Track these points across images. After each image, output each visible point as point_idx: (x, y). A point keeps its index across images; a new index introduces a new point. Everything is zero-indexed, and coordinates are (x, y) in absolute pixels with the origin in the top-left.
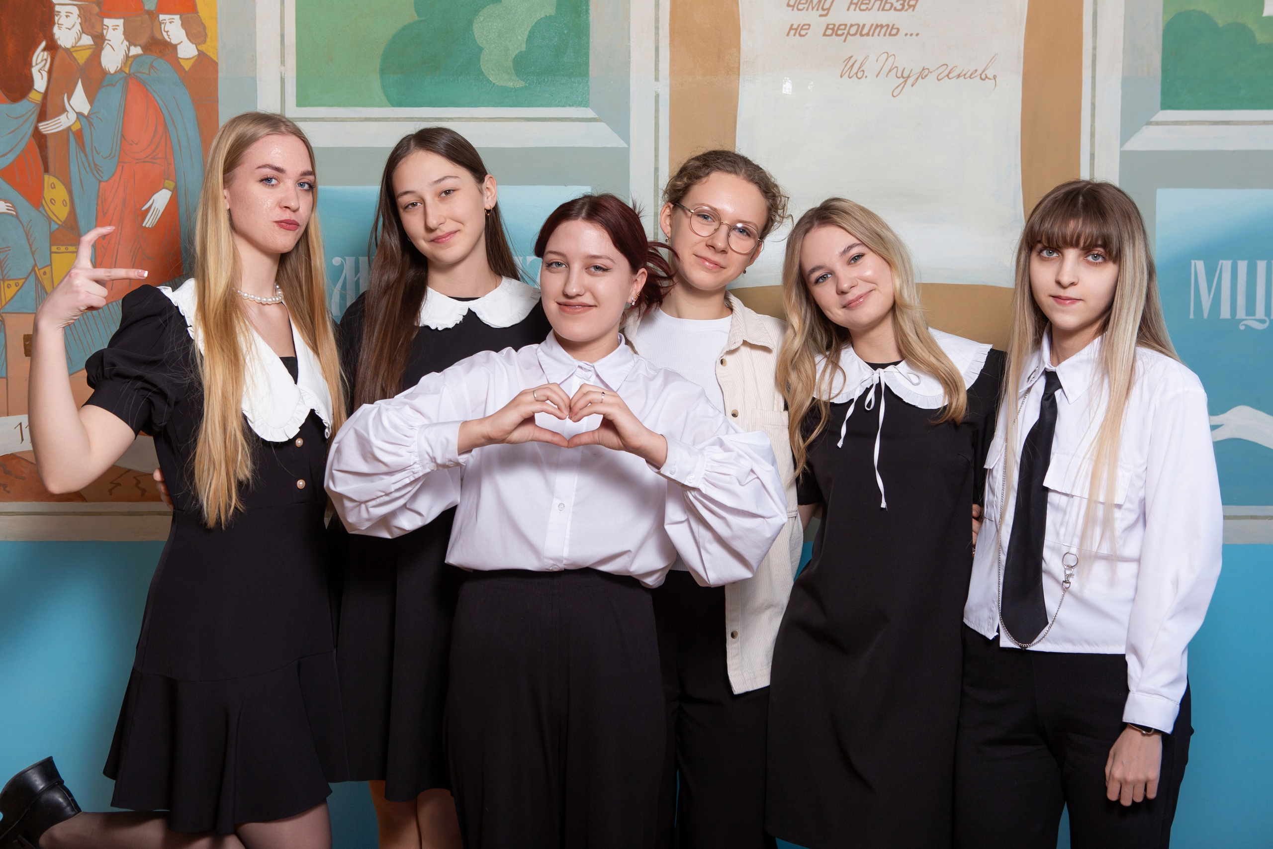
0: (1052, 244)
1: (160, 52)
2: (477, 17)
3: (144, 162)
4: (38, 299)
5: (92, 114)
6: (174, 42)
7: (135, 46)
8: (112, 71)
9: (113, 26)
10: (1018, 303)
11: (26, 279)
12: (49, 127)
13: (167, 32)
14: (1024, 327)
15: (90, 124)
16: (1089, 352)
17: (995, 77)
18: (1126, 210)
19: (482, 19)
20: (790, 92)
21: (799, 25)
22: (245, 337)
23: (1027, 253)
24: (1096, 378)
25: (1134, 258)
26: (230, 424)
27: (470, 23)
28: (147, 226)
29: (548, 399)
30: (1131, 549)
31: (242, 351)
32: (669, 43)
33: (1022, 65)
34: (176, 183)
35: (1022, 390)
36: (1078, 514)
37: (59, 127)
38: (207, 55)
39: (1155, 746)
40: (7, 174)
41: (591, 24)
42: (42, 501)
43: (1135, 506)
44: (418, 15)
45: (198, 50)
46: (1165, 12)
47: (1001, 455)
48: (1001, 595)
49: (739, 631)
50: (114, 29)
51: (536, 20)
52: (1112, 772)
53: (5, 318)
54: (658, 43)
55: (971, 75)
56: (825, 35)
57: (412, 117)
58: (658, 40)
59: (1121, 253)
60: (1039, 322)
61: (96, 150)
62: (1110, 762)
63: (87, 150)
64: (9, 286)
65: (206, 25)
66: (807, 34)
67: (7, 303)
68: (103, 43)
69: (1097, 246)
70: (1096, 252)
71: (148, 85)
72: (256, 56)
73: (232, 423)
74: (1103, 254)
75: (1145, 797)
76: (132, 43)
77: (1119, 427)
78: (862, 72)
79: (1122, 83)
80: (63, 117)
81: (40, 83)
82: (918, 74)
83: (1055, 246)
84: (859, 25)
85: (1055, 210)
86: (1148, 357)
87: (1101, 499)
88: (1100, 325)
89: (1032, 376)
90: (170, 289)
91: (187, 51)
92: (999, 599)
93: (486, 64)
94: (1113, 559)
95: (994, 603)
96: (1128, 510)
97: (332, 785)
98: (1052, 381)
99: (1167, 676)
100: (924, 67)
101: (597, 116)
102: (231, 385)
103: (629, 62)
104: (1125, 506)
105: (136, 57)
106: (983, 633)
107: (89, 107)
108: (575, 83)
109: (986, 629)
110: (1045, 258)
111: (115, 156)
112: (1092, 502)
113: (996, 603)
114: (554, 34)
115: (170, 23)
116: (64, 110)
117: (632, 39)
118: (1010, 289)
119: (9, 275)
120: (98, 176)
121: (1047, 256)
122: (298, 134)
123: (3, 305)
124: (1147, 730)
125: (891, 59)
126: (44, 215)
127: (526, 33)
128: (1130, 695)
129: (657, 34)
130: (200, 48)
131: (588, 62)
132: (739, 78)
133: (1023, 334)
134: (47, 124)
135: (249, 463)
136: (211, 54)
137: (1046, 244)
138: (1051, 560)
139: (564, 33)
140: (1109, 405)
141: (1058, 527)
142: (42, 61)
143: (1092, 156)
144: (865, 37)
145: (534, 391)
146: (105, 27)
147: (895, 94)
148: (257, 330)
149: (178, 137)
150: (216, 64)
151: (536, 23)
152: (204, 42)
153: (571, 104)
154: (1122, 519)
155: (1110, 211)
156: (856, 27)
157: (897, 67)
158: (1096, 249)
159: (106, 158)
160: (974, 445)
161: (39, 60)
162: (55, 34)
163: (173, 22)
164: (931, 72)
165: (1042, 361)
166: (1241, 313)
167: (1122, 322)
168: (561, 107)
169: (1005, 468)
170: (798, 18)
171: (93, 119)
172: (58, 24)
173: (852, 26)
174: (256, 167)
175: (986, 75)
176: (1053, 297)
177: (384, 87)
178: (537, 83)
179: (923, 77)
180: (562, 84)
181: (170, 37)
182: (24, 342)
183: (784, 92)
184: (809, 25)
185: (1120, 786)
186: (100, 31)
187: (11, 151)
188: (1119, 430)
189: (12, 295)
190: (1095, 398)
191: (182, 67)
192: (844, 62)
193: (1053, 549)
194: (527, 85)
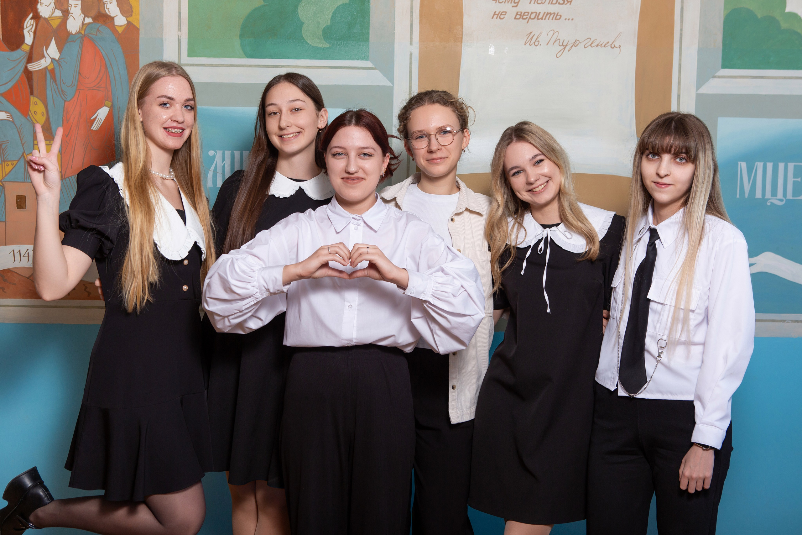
0: (655, 151)
1: (104, 21)
2: (301, 3)
3: (92, 89)
4: (25, 174)
5: (61, 59)
6: (112, 15)
7: (88, 17)
8: (74, 33)
9: (74, 5)
10: (634, 186)
11: (18, 161)
12: (34, 67)
13: (108, 9)
14: (637, 201)
15: (60, 65)
16: (676, 218)
17: (620, 47)
18: (701, 131)
19: (303, 5)
20: (493, 53)
21: (499, 12)
22: (154, 196)
23: (640, 156)
24: (680, 233)
25: (704, 161)
26: (145, 249)
27: (296, 7)
28: (94, 129)
29: (337, 253)
30: (699, 337)
31: (153, 204)
32: (419, 21)
33: (636, 40)
34: (112, 103)
35: (635, 240)
36: (668, 316)
37: (40, 67)
38: (133, 24)
39: (711, 456)
40: (7, 95)
41: (371, 9)
42: (26, 298)
43: (702, 311)
44: (264, 2)
45: (127, 21)
46: (725, 8)
47: (622, 279)
48: (619, 364)
49: (457, 385)
50: (75, 7)
51: (337, 6)
52: (684, 472)
53: (4, 184)
54: (412, 21)
55: (605, 45)
56: (515, 18)
57: (259, 64)
58: (412, 20)
59: (697, 157)
60: (646, 198)
61: (63, 81)
62: (682, 466)
63: (57, 81)
64: (8, 165)
65: (132, 5)
66: (504, 17)
67: (6, 175)
68: (69, 15)
69: (682, 153)
70: (682, 157)
71: (96, 42)
72: (163, 25)
73: (147, 248)
74: (685, 158)
75: (703, 488)
76: (86, 15)
77: (694, 264)
78: (538, 42)
79: (698, 51)
80: (43, 61)
81: (29, 39)
82: (573, 44)
83: (657, 152)
84: (536, 13)
85: (657, 130)
86: (712, 221)
87: (682, 307)
88: (683, 201)
89: (642, 231)
90: (108, 167)
91: (120, 21)
92: (618, 366)
93: (306, 33)
94: (689, 343)
95: (615, 369)
96: (698, 314)
97: (205, 473)
98: (654, 234)
99: (719, 415)
100: (576, 40)
101: (373, 66)
102: (146, 224)
103: (394, 33)
104: (696, 311)
105: (89, 24)
106: (607, 387)
107: (59, 55)
108: (360, 45)
109: (609, 384)
110: (651, 159)
111: (74, 85)
112: (677, 308)
113: (616, 369)
114: (348, 15)
115: (110, 3)
116: (43, 56)
117: (396, 19)
118: (629, 178)
119: (8, 158)
120: (64, 98)
121: (652, 158)
122: (185, 76)
123: (4, 176)
124: (706, 447)
125: (556, 34)
126: (30, 121)
127: (330, 13)
128: (696, 426)
129: (412, 16)
130: (128, 19)
131: (369, 32)
132: (462, 44)
133: (636, 205)
134: (33, 65)
135: (157, 272)
136: (135, 23)
137: (651, 151)
138: (650, 344)
139: (354, 14)
140: (688, 250)
141: (655, 323)
142: (30, 25)
143: (679, 96)
144: (540, 20)
145: (328, 248)
146: (69, 5)
147: (558, 56)
148: (161, 193)
149: (114, 74)
150: (138, 29)
151: (337, 8)
152: (131, 15)
153: (358, 58)
154: (694, 319)
155: (691, 132)
156: (535, 14)
157: (559, 39)
158: (681, 155)
159: (69, 86)
160: (604, 274)
161: (28, 25)
162: (38, 9)
163: (112, 3)
164: (580, 43)
165: (648, 222)
166: (768, 195)
167: (697, 199)
168: (352, 60)
169: (624, 287)
170: (499, 8)
171: (61, 62)
172: (41, 3)
173: (532, 13)
174: (157, 97)
175: (614, 45)
176: (655, 183)
177: (242, 46)
178: (337, 45)
179: (576, 45)
180: (352, 46)
181: (110, 12)
182: (16, 200)
183: (489, 53)
184: (506, 12)
185: (688, 481)
186: (66, 8)
187: (10, 81)
188: (694, 266)
189: (9, 171)
190: (679, 245)
191: (117, 31)
192: (527, 35)
193: (652, 337)
194: (331, 46)
